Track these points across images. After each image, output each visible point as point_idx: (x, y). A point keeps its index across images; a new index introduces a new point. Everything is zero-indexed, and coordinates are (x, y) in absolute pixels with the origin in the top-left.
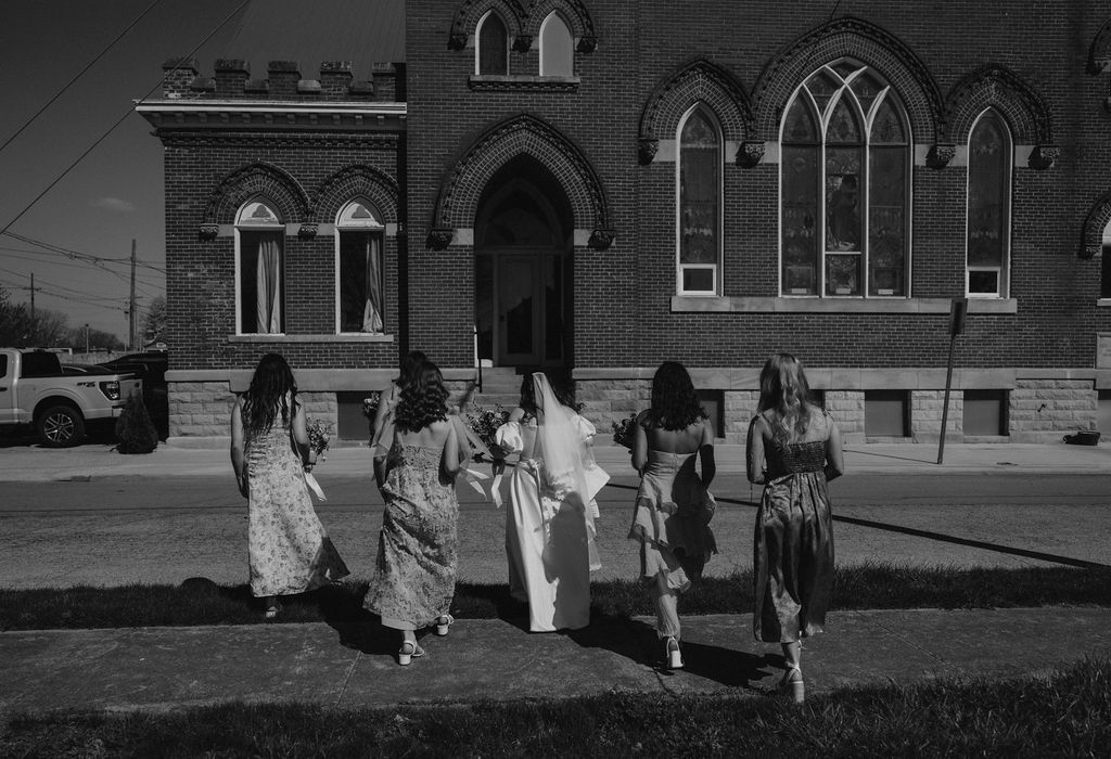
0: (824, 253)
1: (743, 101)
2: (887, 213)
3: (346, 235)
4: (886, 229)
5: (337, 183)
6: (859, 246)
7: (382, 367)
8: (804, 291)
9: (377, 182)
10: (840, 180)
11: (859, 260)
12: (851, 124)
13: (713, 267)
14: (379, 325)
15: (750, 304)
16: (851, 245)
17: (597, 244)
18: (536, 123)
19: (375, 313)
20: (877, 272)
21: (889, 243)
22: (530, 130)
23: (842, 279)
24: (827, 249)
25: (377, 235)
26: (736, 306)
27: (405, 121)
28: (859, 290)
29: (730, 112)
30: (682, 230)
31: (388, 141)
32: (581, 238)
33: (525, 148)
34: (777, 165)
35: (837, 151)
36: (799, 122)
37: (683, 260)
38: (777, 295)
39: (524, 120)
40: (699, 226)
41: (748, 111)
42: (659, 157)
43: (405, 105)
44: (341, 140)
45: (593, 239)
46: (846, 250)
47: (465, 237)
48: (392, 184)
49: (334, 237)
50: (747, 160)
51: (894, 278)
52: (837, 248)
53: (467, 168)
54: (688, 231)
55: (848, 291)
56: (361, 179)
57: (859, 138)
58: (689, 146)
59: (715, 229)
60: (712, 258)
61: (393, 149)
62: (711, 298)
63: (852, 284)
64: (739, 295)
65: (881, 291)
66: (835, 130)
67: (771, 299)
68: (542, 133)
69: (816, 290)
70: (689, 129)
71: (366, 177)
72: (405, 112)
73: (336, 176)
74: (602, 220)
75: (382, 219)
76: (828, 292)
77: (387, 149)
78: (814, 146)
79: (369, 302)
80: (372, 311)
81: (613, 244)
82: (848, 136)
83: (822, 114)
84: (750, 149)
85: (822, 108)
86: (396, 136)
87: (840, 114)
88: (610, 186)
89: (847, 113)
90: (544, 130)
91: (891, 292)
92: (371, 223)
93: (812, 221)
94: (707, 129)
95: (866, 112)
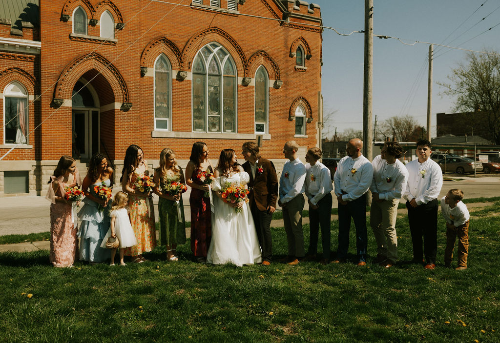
0: (208, 115)
1: (179, 55)
2: (229, 101)
3: (8, 99)
4: (229, 107)
5: (5, 75)
7: (27, 160)
8: (200, 130)
9: (25, 76)
10: (213, 88)
11: (220, 118)
12: (216, 67)
13: (167, 119)
14: (25, 141)
15: (182, 135)
16: (217, 113)
17: (125, 109)
18: (98, 57)
19: (22, 135)
20: (226, 123)
21: (230, 113)
22: (96, 59)
23: (213, 125)
24: (209, 114)
25: (24, 99)
26: (177, 135)
27: (40, 50)
28: (219, 130)
29: (174, 58)
30: (155, 104)
31: (30, 58)
32: (118, 106)
33: (94, 67)
34: (191, 81)
35: (212, 77)
36: (198, 65)
37: (156, 117)
38: (191, 131)
39: (94, 55)
40: (162, 103)
41: (181, 59)
42: (146, 75)
43: (40, 43)
44: (7, 55)
45: (123, 106)
46: (215, 114)
47: (68, 103)
48: (32, 77)
49: (3, 99)
50: (180, 78)
51: (230, 125)
52: (212, 114)
53: (69, 73)
54: (158, 105)
55: (216, 130)
56: (17, 74)
57: (219, 72)
58: (158, 71)
59: (168, 105)
60: (167, 116)
61: (32, 62)
62: (166, 132)
63: (217, 127)
64: (178, 131)
65: (227, 130)
66: (211, 69)
67: (189, 133)
68: (102, 61)
69: (205, 130)
70: (158, 64)
71: (19, 73)
72: (40, 46)
73: (5, 71)
74: (127, 99)
75: (28, 93)
76: (209, 130)
77: (29, 61)
78: (204, 74)
79: (19, 131)
80: (20, 134)
81: (131, 109)
82: (215, 72)
83: (206, 63)
84: (182, 74)
85: (206, 60)
86: (34, 56)
87: (212, 63)
88: (129, 85)
89: (215, 63)
90: (103, 60)
91: (230, 131)
92: (20, 94)
93: (202, 103)
94: (165, 65)
95: (221, 63)
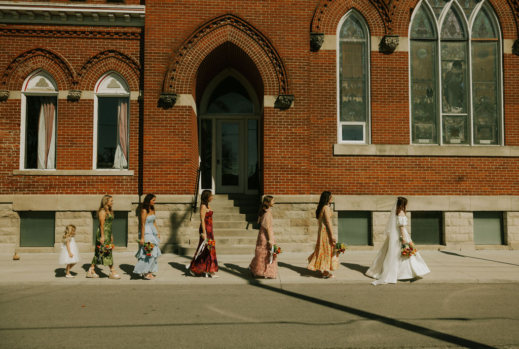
0: (441, 114)
1: (383, 9)
2: (484, 87)
3: (103, 99)
4: (484, 97)
5: (96, 63)
6: (466, 109)
7: (125, 194)
8: (428, 141)
9: (125, 62)
10: (451, 64)
11: (467, 119)
12: (457, 27)
13: (364, 124)
14: (125, 164)
15: (390, 150)
16: (460, 109)
17: (281, 105)
18: (237, 21)
19: (122, 155)
20: (479, 128)
21: (487, 108)
22: (233, 26)
23: (455, 132)
24: (443, 112)
25: (126, 99)
26: (380, 151)
27: (144, 18)
28: (466, 140)
29: (374, 16)
30: (341, 98)
31: (133, 34)
32: (269, 101)
33: (230, 38)
34: (407, 53)
35: (448, 44)
36: (421, 24)
37: (341, 120)
38: (409, 144)
39: (229, 18)
40: (353, 95)
41: (386, 15)
42: (324, 47)
43: (144, 7)
44: (100, 33)
45: (278, 102)
46: (456, 112)
47: (187, 100)
48: (135, 64)
49: (93, 100)
50: (387, 49)
51: (491, 132)
52: (450, 111)
53: (188, 52)
54: (345, 99)
55: (459, 141)
56: (113, 60)
57: (464, 35)
58: (345, 40)
59: (364, 98)
60: (362, 118)
61: (138, 39)
62: (364, 146)
63: (461, 136)
64: (382, 144)
65: (481, 141)
66: (447, 30)
67: (405, 146)
68: (242, 27)
69: (436, 140)
70: (346, 29)
71: (117, 58)
72: (144, 12)
73: (95, 57)
74: (284, 89)
75: (129, 89)
76: (445, 142)
77: (132, 39)
78: (434, 40)
79: (118, 147)
80: (120, 153)
81: (292, 106)
82: (456, 35)
83: (438, 19)
84: (388, 41)
85: (438, 15)
86: (139, 30)
87: (450, 19)
88: (289, 64)
89: (455, 19)
90: (244, 25)
91: (489, 142)
92: (121, 91)
93: (431, 93)
94: (359, 29)
95: (468, 17)
